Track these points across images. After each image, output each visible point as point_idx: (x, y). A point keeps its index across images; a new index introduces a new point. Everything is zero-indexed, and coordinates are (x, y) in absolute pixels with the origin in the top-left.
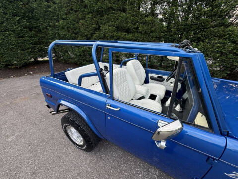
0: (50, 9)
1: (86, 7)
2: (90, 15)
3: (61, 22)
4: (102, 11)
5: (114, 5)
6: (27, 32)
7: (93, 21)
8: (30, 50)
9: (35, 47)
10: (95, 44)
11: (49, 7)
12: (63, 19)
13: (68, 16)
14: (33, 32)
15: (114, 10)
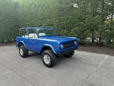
0: (25, 19)
1: (37, 17)
2: (39, 20)
3: (28, 23)
6: (14, 27)
7: (40, 22)
8: (14, 35)
9: (16, 33)
11: (25, 18)
12: (29, 22)
13: (31, 21)
14: (16, 27)
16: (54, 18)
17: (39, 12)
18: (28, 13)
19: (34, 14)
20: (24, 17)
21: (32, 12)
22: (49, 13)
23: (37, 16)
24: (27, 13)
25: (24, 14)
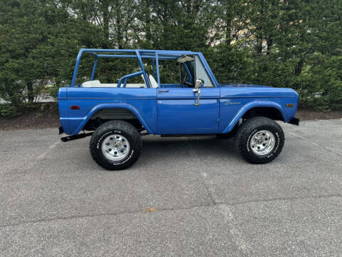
10: (137, 51)
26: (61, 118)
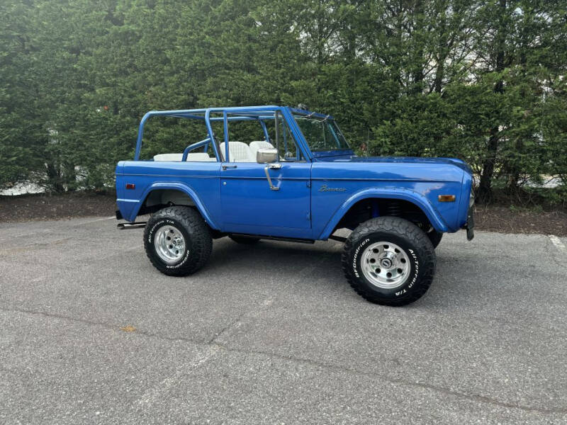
0: (74, 66)
1: (166, 61)
2: (175, 78)
3: (100, 90)
4: (203, 70)
5: (228, 60)
7: (181, 89)
9: (11, 150)
10: (207, 110)
11: (73, 61)
12: (107, 85)
13: (119, 79)
15: (229, 69)
16: (279, 67)
17: (179, 31)
18: (103, 33)
19: (141, 41)
20: (66, 54)
21: (132, 27)
22: (245, 43)
23: (169, 54)
24: (89, 31)
25: (70, 40)
26: (118, 200)
